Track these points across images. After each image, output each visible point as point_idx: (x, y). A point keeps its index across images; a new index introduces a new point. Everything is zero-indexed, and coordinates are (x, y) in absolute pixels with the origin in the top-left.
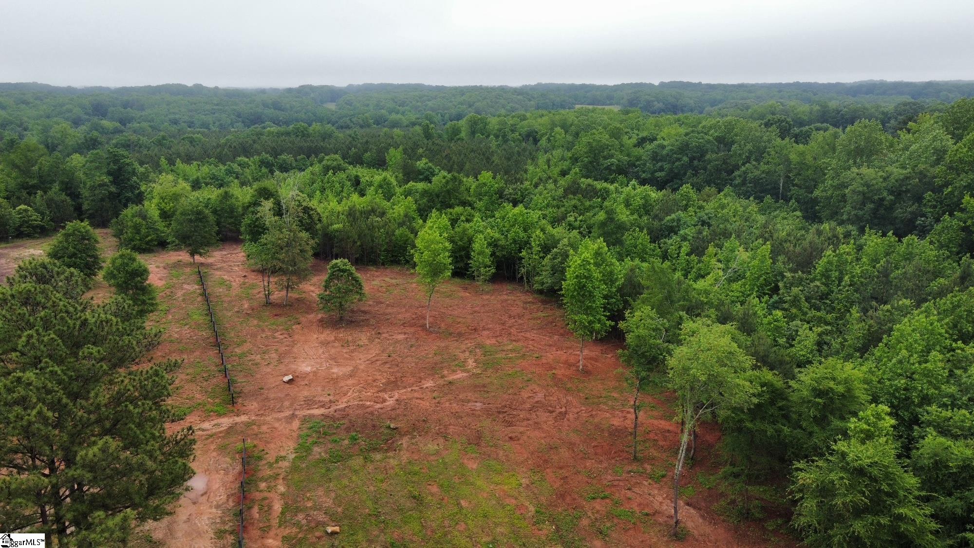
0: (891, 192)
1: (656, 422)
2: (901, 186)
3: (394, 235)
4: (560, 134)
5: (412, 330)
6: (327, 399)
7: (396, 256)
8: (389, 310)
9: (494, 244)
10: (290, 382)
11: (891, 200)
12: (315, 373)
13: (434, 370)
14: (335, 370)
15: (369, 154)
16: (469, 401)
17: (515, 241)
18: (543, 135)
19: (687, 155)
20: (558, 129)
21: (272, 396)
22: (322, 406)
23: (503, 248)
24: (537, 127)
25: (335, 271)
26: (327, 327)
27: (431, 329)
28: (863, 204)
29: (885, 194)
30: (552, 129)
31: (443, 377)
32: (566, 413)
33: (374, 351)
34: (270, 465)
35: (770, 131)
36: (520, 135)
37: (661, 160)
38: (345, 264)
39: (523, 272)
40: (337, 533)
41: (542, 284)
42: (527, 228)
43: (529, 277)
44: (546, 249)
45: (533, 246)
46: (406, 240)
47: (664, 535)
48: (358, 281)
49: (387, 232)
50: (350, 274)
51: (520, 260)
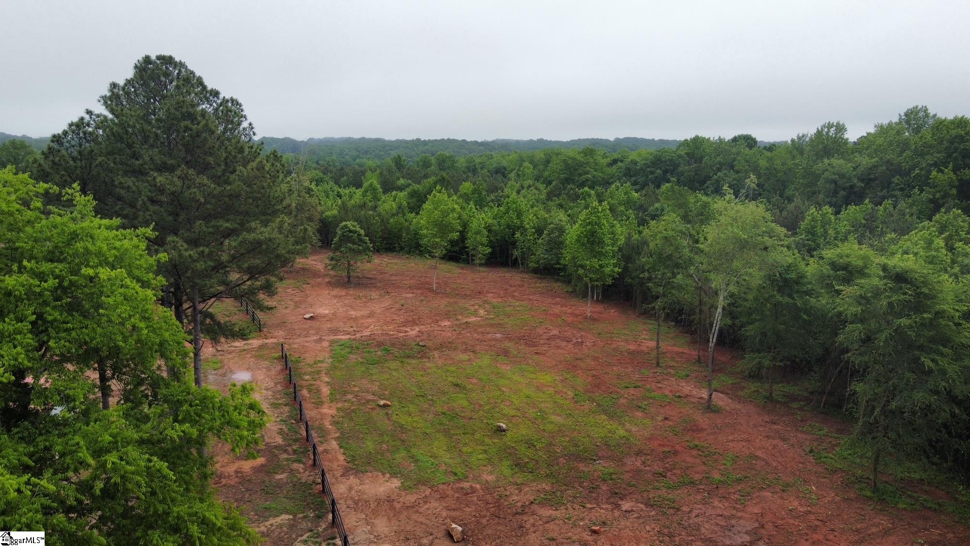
0: (862, 180)
1: (669, 348)
2: (869, 174)
3: (389, 223)
4: (528, 169)
5: (419, 291)
6: (352, 329)
7: (391, 244)
8: (393, 278)
9: (489, 229)
10: (311, 318)
11: (862, 187)
12: (334, 314)
13: (447, 315)
14: (352, 313)
15: (345, 178)
16: (488, 333)
17: (508, 226)
18: (512, 171)
19: (661, 169)
20: (526, 164)
21: (296, 327)
22: (348, 334)
23: (496, 234)
24: (505, 163)
25: (345, 232)
26: (337, 287)
27: (438, 291)
28: (836, 192)
29: (855, 181)
30: (521, 165)
31: (457, 320)
32: (582, 342)
33: (387, 302)
34: (310, 366)
35: (739, 145)
36: (488, 171)
37: (635, 175)
38: (354, 226)
39: (516, 253)
40: (388, 406)
41: (537, 262)
42: (519, 215)
43: (523, 258)
44: (539, 231)
45: (527, 228)
46: (401, 228)
47: (699, 409)
48: (366, 243)
49: (382, 220)
50: (359, 235)
51: (514, 244)
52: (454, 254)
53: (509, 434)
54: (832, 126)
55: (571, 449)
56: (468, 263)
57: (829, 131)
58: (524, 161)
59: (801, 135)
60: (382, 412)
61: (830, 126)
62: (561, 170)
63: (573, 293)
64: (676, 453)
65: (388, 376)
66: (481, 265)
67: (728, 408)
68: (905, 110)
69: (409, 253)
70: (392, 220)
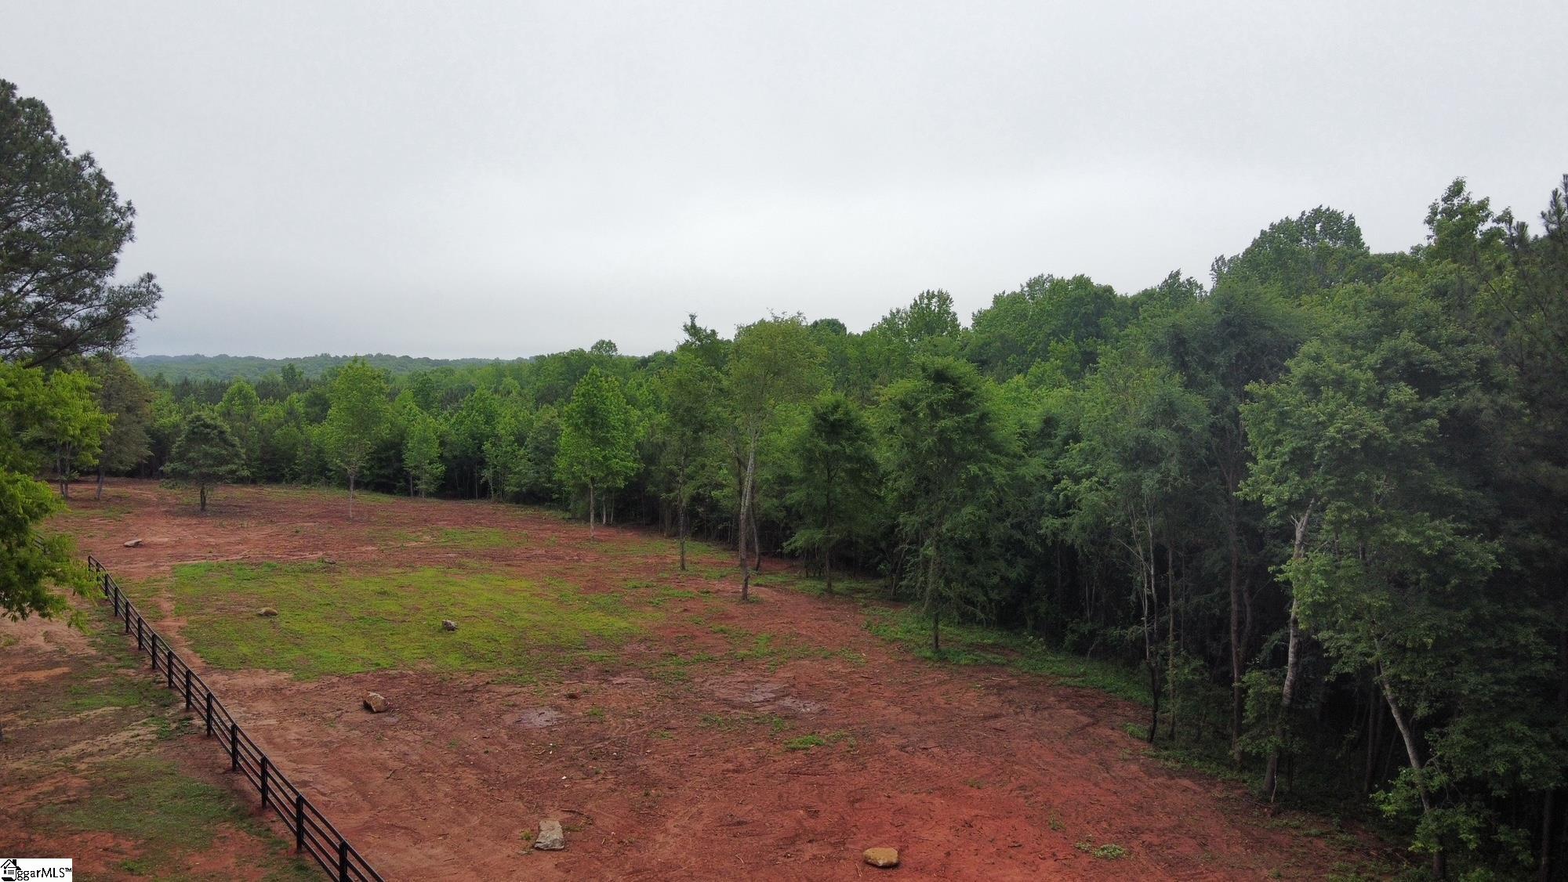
3: (272, 437)
5: (325, 520)
6: (210, 555)
7: (276, 470)
8: (282, 506)
9: (442, 440)
10: (138, 545)
12: (178, 542)
13: (371, 541)
14: (211, 540)
16: (436, 553)
17: (472, 435)
21: (111, 555)
22: (204, 559)
23: (453, 447)
26: (182, 516)
27: (357, 519)
31: (387, 545)
32: (580, 560)
33: (270, 530)
34: (142, 585)
38: (212, 418)
39: (487, 474)
40: (275, 614)
41: (519, 485)
42: (490, 418)
43: (496, 481)
44: (520, 440)
45: (502, 435)
46: (294, 445)
47: (732, 602)
48: (233, 446)
49: (262, 432)
50: (222, 432)
51: (482, 463)
52: (384, 480)
53: (459, 633)
54: (933, 296)
55: (549, 641)
56: (409, 495)
57: (929, 303)
58: (505, 376)
59: (894, 311)
60: (265, 621)
61: (930, 296)
62: (561, 374)
63: (574, 518)
64: (694, 637)
65: (274, 589)
66: (429, 495)
67: (772, 600)
68: (1027, 280)
69: (308, 482)
70: (278, 432)
